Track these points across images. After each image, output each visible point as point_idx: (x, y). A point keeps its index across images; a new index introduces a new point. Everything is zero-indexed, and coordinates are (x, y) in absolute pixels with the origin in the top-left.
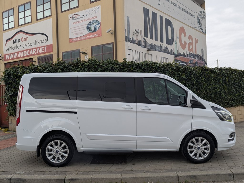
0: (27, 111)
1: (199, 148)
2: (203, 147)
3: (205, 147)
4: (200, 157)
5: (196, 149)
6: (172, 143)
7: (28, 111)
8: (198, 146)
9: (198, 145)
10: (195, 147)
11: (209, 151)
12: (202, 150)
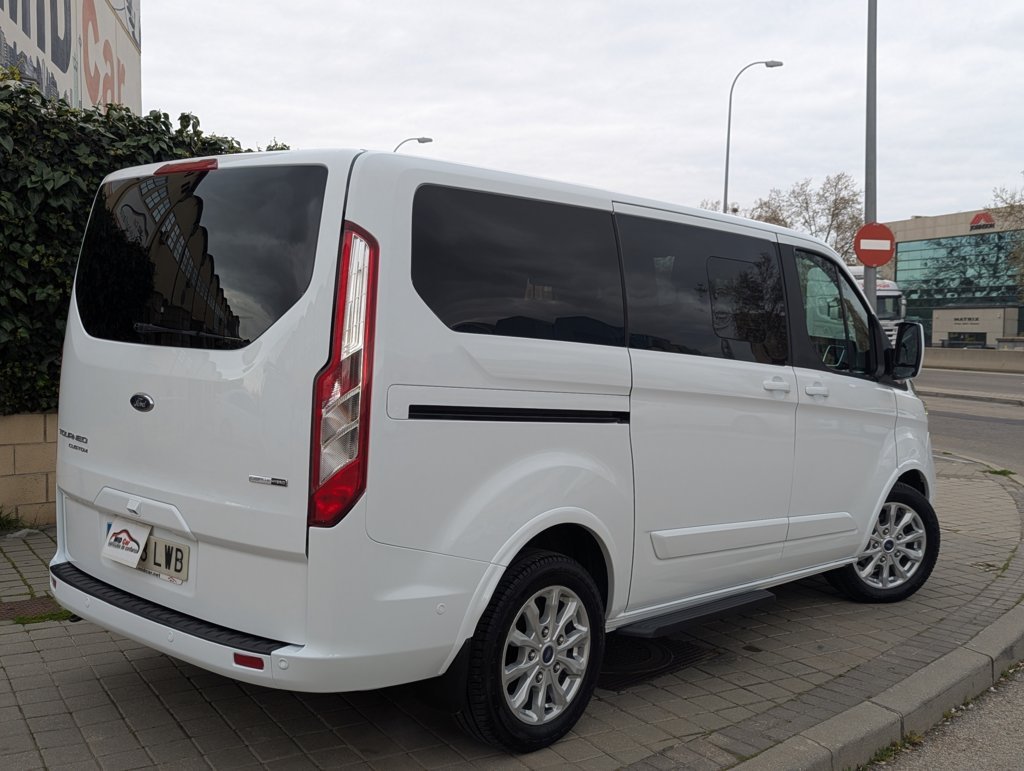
0: (411, 417)
1: (888, 546)
2: (901, 541)
3: (909, 538)
4: (892, 578)
5: (880, 551)
6: (856, 532)
7: (418, 412)
8: (888, 538)
9: (886, 534)
10: (877, 542)
11: (920, 553)
12: (899, 551)
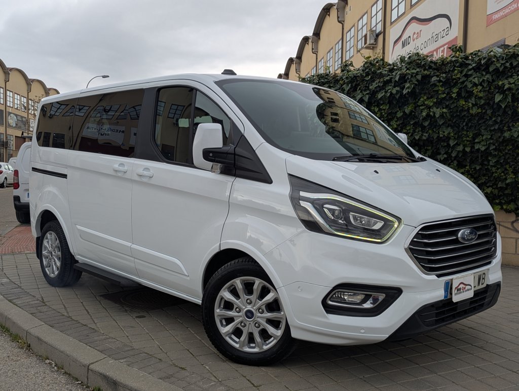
1: (249, 315)
3: (270, 315)
5: (240, 314)
9: (250, 304)
10: (240, 308)
